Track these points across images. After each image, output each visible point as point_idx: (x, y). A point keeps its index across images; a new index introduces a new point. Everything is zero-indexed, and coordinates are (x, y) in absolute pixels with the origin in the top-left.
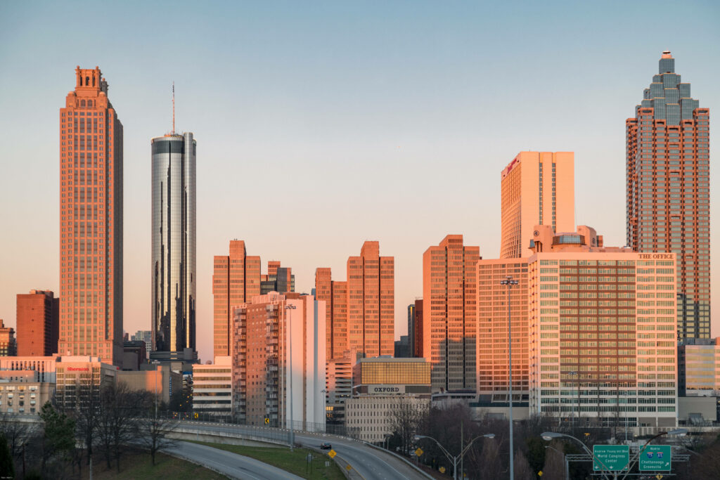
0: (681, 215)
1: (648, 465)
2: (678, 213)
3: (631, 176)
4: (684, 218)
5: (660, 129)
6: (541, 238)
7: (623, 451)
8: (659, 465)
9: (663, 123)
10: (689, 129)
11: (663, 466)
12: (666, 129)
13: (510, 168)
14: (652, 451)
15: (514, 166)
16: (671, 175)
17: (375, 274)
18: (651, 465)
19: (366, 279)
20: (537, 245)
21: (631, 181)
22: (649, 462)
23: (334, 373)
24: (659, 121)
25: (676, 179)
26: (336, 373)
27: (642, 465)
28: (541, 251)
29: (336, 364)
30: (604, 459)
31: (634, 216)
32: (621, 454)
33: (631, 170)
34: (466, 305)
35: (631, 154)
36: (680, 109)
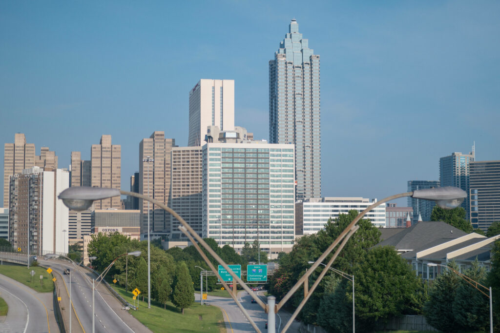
0: (303, 121)
1: (252, 277)
2: (301, 120)
3: (272, 96)
4: (304, 123)
5: (290, 67)
6: (212, 134)
7: (237, 269)
8: (260, 277)
9: (291, 63)
10: (307, 67)
11: (262, 278)
12: (293, 67)
13: (194, 90)
14: (255, 269)
15: (197, 89)
16: (296, 96)
17: (108, 156)
18: (255, 277)
19: (103, 159)
20: (209, 138)
21: (272, 99)
22: (254, 276)
23: (80, 219)
24: (289, 62)
25: (300, 98)
26: (82, 220)
27: (249, 278)
28: (212, 142)
29: (82, 214)
30: (225, 274)
31: (274, 121)
32: (236, 271)
33: (272, 92)
34: (166, 176)
35: (272, 82)
36: (301, 55)
